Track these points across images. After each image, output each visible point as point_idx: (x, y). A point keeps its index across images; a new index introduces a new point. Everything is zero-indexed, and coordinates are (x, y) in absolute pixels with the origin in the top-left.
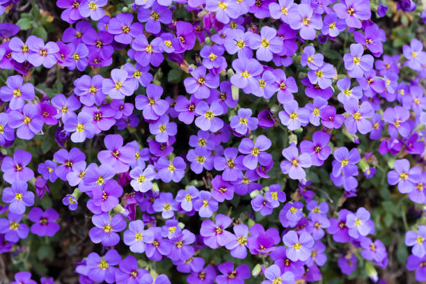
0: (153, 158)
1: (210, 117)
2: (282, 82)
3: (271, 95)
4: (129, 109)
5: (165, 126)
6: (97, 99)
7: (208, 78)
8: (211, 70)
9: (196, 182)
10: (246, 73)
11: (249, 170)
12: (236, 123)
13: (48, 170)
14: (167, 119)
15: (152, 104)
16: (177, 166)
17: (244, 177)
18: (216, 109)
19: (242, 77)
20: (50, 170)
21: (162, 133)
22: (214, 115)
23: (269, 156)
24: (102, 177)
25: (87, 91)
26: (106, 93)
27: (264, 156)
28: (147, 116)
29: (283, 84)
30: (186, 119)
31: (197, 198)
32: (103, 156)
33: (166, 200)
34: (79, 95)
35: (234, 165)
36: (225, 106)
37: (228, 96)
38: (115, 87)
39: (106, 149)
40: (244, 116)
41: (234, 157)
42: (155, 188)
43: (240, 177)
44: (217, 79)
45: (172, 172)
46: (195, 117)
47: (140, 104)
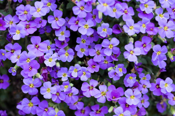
0: (57, 49)
1: (86, 27)
2: (125, 9)
3: (119, 16)
4: (44, 23)
5: (63, 32)
6: (27, 17)
7: (85, 7)
8: (87, 2)
9: (80, 62)
10: (105, 4)
11: (107, 56)
12: (100, 31)
13: (2, 54)
14: (65, 28)
15: (57, 20)
16: (70, 54)
17: (105, 60)
18: (90, 23)
19: (103, 6)
20: (3, 54)
21: (62, 36)
22: (89, 26)
23: (118, 49)
24: (29, 58)
25: (22, 13)
26: (32, 14)
27: (115, 49)
28: (54, 26)
29: (126, 11)
30: (74, 28)
31: (80, 71)
32: (30, 47)
33: (64, 71)
34: (18, 15)
35: (100, 53)
36: (95, 22)
37: (97, 16)
38: (36, 11)
39: (31, 44)
40: (105, 27)
41: (100, 49)
42: (58, 65)
43: (103, 60)
44: (91, 7)
45: (67, 56)
46: (79, 27)
47: (50, 20)
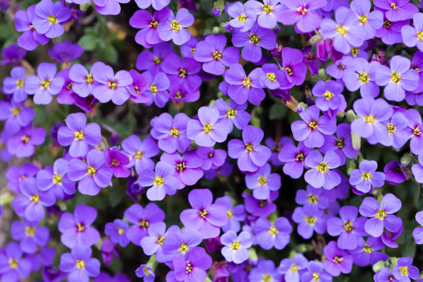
0: (250, 218)
1: (323, 169)
2: (416, 126)
3: (402, 143)
4: (221, 158)
5: (265, 178)
6: (179, 143)
7: (322, 121)
8: (326, 112)
9: (303, 248)
10: (371, 118)
11: (371, 236)
12: (357, 179)
13: (117, 231)
14: (269, 169)
15: (249, 151)
16: (280, 229)
17: (366, 245)
18: (332, 160)
19: (367, 122)
20: (121, 232)
21: (262, 187)
22: (329, 167)
23: (398, 221)
24: (186, 244)
25: (168, 133)
26: (191, 138)
27: (390, 220)
28: (243, 166)
29: (417, 129)
30: (292, 171)
31: (306, 270)
32: (187, 216)
33: (265, 271)
34: (158, 138)
35: (353, 228)
36: (342, 156)
37: (347, 143)
38: (203, 130)
39: (190, 207)
40: (367, 170)
41: (353, 219)
42: (253, 257)
43: (360, 245)
44: (334, 122)
45: (274, 236)
46: (305, 170)
47: (234, 151)
